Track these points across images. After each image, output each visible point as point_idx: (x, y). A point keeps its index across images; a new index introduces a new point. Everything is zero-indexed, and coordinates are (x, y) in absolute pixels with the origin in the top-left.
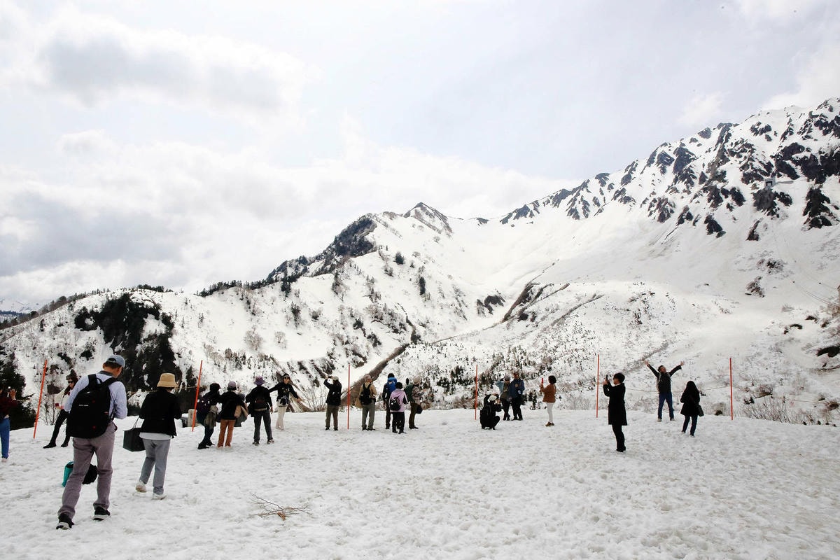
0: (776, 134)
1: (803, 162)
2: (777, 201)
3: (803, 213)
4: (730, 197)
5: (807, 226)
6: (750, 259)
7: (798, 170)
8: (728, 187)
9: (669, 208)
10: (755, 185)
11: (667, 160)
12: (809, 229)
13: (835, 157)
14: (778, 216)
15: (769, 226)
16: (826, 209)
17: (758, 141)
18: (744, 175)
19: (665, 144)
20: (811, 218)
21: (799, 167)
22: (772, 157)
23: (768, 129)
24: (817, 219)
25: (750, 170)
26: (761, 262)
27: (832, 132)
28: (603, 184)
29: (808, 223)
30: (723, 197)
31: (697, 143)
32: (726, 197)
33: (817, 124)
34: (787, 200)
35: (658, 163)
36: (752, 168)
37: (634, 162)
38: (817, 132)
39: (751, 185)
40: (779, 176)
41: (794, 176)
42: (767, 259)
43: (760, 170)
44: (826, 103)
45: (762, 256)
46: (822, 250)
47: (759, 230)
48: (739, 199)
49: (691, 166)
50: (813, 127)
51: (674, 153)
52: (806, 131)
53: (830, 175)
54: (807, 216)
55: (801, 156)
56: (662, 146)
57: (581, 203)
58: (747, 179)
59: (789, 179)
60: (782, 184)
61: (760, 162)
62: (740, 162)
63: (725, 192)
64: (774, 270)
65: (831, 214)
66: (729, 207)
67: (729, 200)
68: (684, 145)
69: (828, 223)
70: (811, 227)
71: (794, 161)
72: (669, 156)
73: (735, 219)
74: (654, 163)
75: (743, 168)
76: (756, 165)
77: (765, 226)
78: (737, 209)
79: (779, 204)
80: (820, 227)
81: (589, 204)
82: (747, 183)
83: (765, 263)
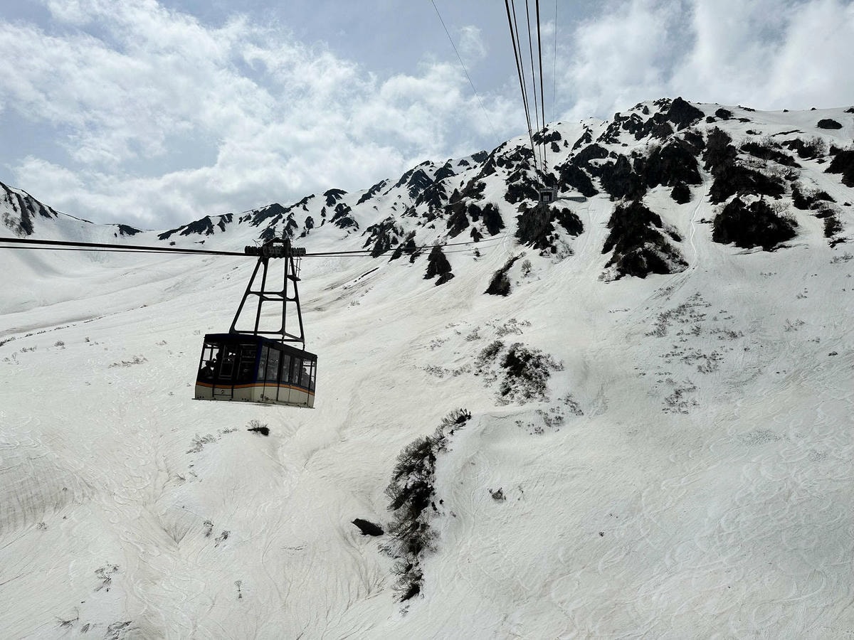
0: (566, 144)
1: (603, 172)
2: (555, 223)
3: (602, 248)
4: (481, 221)
5: (613, 271)
6: (470, 339)
7: (597, 183)
8: (482, 204)
10: (525, 204)
11: (424, 181)
12: (618, 278)
14: (554, 250)
15: (533, 268)
16: (656, 237)
17: (543, 151)
18: (511, 187)
19: (427, 163)
20: (622, 256)
21: (598, 179)
22: (557, 168)
23: (557, 136)
24: (636, 256)
25: (521, 181)
26: (493, 351)
27: (650, 135)
28: (330, 202)
29: (614, 265)
30: (470, 218)
31: (468, 167)
32: (475, 220)
33: (625, 127)
34: (574, 226)
35: (410, 184)
36: (525, 179)
37: (383, 181)
38: (625, 136)
39: (518, 204)
40: (565, 189)
41: (590, 192)
42: (509, 341)
43: (536, 183)
44: (639, 106)
45: (502, 332)
46: (660, 332)
47: (514, 274)
48: (494, 222)
49: (443, 182)
50: (621, 129)
51: (435, 175)
52: (611, 136)
53: (653, 186)
54: (610, 255)
55: (602, 162)
56: (421, 165)
57: (287, 222)
58: (512, 196)
59: (580, 195)
60: (566, 200)
61: (538, 172)
62: (510, 173)
63: (475, 212)
64: (520, 386)
65: (666, 248)
66: (476, 235)
67: (479, 224)
68: (450, 166)
69: (662, 269)
70: (623, 272)
71: (591, 169)
72: (427, 177)
73: (478, 254)
74: (406, 183)
75: (511, 180)
76: (531, 174)
77: (527, 266)
78: (488, 241)
79: (560, 231)
80: (642, 275)
81: (296, 226)
82: (513, 202)
83: (503, 353)
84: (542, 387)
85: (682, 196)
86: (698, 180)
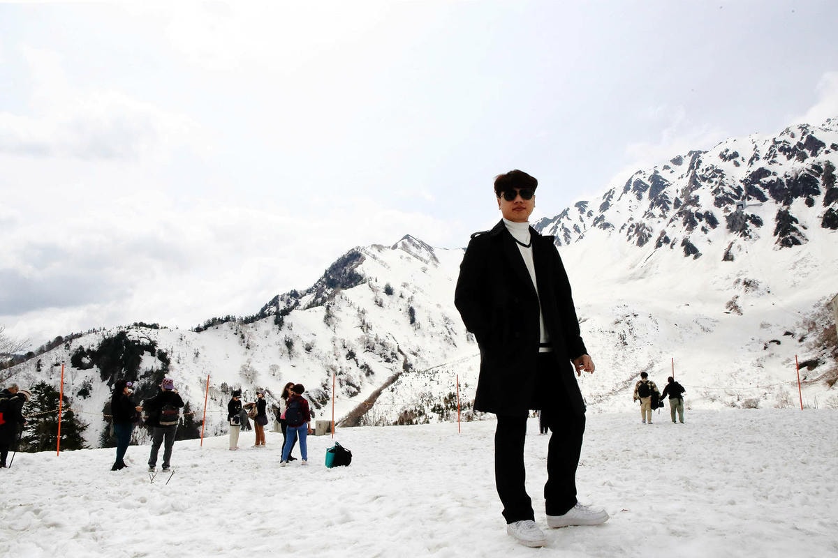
0: (743, 159)
1: (769, 185)
2: (748, 222)
3: (773, 234)
4: (704, 220)
5: (778, 246)
6: (727, 279)
7: (766, 193)
8: (702, 211)
9: (647, 232)
10: (727, 208)
11: (642, 187)
12: (780, 249)
13: (799, 180)
14: (750, 237)
15: (742, 247)
16: (795, 229)
17: (727, 166)
18: (716, 199)
19: (640, 172)
20: (782, 238)
21: (767, 190)
22: (741, 181)
23: (735, 155)
24: (787, 239)
25: (721, 194)
26: (738, 282)
27: (796, 157)
28: (582, 211)
29: (779, 243)
30: (697, 220)
31: (670, 170)
32: (701, 220)
33: (780, 150)
34: (758, 222)
35: (634, 190)
36: (724, 192)
37: (611, 190)
38: (781, 157)
39: (723, 208)
40: (749, 199)
41: (763, 199)
42: (742, 278)
43: (730, 194)
44: (787, 131)
45: (738, 275)
46: (794, 268)
47: (734, 251)
48: (713, 222)
49: (665, 192)
50: (777, 152)
51: (649, 180)
52: (771, 156)
53: (796, 197)
54: (778, 236)
55: (768, 179)
56: (636, 174)
57: (563, 230)
58: (719, 202)
59: (759, 202)
60: (752, 207)
61: (730, 186)
62: (712, 187)
63: (699, 216)
64: (750, 288)
65: (800, 234)
66: (704, 229)
67: (703, 223)
68: (657, 172)
69: (797, 243)
70: (782, 246)
71: (762, 185)
72: (644, 184)
73: (710, 241)
74: (631, 190)
75: (715, 192)
76: (727, 189)
77: (739, 247)
78: (712, 232)
79: (751, 226)
80: (790, 246)
81: (569, 232)
82: (720, 207)
83: (741, 282)
84: (757, 288)
85: (810, 203)
86: (818, 193)
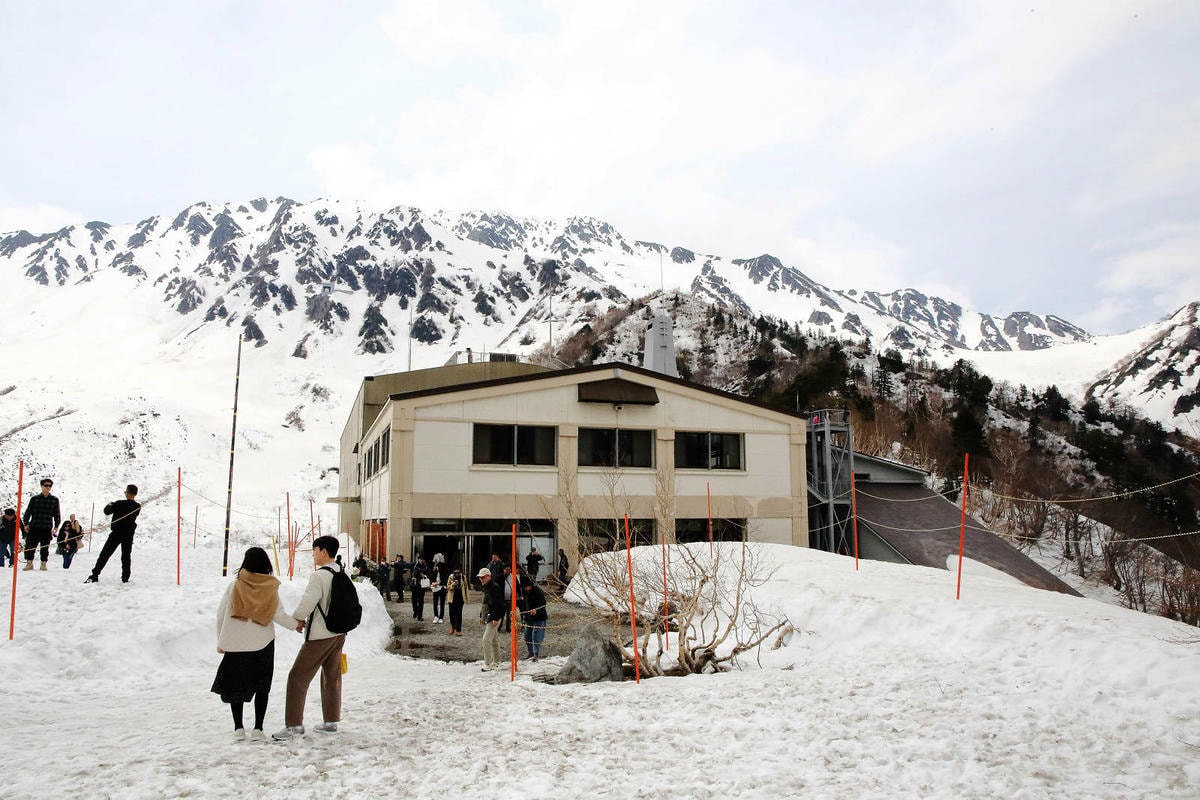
0: (342, 229)
1: (365, 271)
2: (332, 312)
3: (358, 333)
4: (279, 296)
5: (361, 350)
6: (294, 381)
7: (360, 279)
8: (279, 283)
9: (197, 295)
10: (311, 287)
11: (203, 226)
12: (363, 354)
13: (398, 274)
14: (332, 332)
15: (320, 342)
16: (382, 333)
17: (321, 232)
18: (300, 271)
19: (204, 204)
20: (366, 341)
21: (362, 276)
22: (335, 257)
23: (334, 220)
24: (372, 343)
25: (307, 267)
26: (307, 386)
27: (400, 245)
28: (97, 237)
29: (362, 346)
30: (270, 294)
31: (247, 215)
32: (275, 295)
33: (386, 230)
34: (344, 314)
35: (189, 228)
36: (311, 265)
37: (153, 218)
38: (384, 240)
39: (306, 286)
40: (340, 282)
41: (356, 287)
42: (313, 384)
43: (319, 269)
44: (397, 209)
45: (308, 379)
47: (308, 346)
48: (290, 301)
49: (234, 244)
50: (382, 233)
51: (214, 220)
52: (373, 234)
53: (391, 294)
54: (362, 337)
55: (366, 263)
56: (197, 205)
57: (55, 259)
58: (303, 277)
59: (349, 289)
60: (340, 293)
61: (321, 260)
62: (298, 254)
63: (274, 289)
64: (319, 398)
65: (386, 340)
66: (276, 309)
67: (277, 300)
68: (230, 212)
69: (381, 350)
70: (366, 351)
71: (358, 268)
72: (206, 223)
73: (281, 326)
74: (184, 227)
75: (300, 262)
76: (316, 262)
77: (316, 341)
78: (286, 314)
79: (335, 317)
80: (374, 352)
81: (68, 266)
82: (302, 283)
83: (311, 388)
84: (327, 398)
85: (404, 304)
86: (413, 294)
